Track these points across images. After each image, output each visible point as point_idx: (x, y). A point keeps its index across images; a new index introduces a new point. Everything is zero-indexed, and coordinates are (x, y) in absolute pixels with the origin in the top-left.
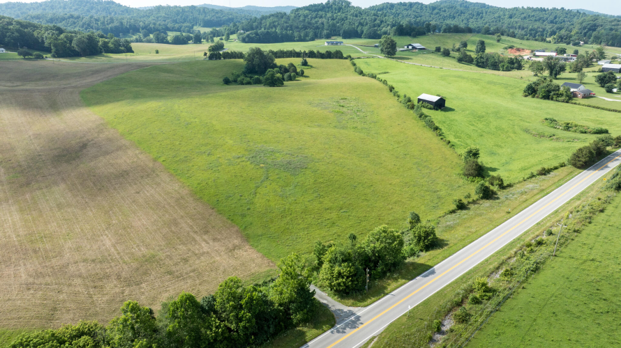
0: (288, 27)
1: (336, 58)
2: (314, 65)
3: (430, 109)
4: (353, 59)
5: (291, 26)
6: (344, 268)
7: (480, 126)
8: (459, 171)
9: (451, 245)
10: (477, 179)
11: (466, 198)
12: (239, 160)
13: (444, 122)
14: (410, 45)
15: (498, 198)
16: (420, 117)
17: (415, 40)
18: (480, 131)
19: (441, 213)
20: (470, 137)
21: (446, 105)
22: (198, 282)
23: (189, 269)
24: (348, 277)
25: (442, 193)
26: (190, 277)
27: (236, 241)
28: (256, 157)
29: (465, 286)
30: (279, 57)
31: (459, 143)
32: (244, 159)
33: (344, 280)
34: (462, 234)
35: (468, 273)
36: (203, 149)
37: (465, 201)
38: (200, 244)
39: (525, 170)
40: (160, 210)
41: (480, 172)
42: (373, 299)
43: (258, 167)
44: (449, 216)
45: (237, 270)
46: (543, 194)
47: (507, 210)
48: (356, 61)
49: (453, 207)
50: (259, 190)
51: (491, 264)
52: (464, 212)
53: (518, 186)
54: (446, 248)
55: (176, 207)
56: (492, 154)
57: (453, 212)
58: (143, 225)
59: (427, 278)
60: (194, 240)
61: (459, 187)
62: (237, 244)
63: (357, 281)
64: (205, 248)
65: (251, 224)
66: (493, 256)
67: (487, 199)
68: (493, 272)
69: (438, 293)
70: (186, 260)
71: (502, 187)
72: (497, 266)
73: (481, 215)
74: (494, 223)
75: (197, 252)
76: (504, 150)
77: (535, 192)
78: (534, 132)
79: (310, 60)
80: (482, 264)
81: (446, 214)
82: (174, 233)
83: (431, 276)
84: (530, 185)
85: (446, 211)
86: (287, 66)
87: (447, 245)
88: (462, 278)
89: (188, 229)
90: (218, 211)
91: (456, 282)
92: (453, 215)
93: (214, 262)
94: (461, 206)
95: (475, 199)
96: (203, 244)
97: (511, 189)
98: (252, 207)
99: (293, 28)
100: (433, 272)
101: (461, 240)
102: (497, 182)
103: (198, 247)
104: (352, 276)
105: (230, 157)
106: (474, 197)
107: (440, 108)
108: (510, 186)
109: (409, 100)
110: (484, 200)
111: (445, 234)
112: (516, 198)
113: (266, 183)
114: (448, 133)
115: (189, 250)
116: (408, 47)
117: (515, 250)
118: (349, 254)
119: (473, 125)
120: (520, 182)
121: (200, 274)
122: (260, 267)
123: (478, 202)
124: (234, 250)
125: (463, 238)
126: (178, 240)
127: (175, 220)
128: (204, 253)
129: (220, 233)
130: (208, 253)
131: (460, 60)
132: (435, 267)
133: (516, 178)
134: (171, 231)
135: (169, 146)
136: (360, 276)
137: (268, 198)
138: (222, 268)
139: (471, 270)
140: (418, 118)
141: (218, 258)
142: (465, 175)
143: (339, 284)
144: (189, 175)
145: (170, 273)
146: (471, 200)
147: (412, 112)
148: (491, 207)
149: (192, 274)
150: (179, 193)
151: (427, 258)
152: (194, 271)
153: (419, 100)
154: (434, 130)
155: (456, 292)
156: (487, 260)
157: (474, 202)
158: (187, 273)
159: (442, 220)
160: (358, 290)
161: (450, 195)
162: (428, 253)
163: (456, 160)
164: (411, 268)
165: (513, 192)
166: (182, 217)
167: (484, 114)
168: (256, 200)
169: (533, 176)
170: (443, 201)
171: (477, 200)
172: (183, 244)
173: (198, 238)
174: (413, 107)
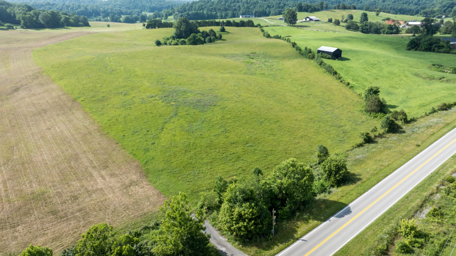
0: (212, 9)
1: (249, 26)
2: (230, 32)
3: (329, 58)
4: (262, 27)
5: (215, 9)
6: (245, 209)
7: (374, 71)
8: (360, 108)
9: (364, 179)
10: (380, 115)
11: (372, 131)
12: (153, 99)
13: (342, 69)
14: (308, 17)
15: (404, 132)
16: (320, 64)
17: (311, 14)
18: (374, 75)
19: (348, 146)
20: (366, 80)
21: (342, 56)
22: (82, 223)
23: (77, 208)
24: (250, 220)
25: (347, 128)
26: (75, 218)
27: (134, 176)
28: (168, 96)
29: (387, 229)
30: (203, 26)
31: (357, 85)
32: (156, 98)
33: (245, 224)
34: (375, 167)
35: (389, 212)
36: (120, 90)
37: (372, 135)
38: (95, 180)
39: (424, 106)
40: (65, 145)
41: (381, 108)
42: (281, 246)
43: (169, 105)
44: (357, 149)
45: (128, 209)
46: (449, 128)
47: (416, 143)
48: (264, 28)
49: (361, 140)
50: (167, 125)
51: (412, 201)
52: (372, 145)
53: (422, 120)
54: (359, 183)
55: (81, 142)
56: (389, 93)
57: (360, 145)
58: (43, 160)
59: (342, 219)
60: (91, 175)
61: (363, 122)
62: (135, 180)
63: (262, 224)
64: (100, 183)
65: (153, 158)
66: (412, 192)
67: (393, 133)
68: (417, 211)
69: (357, 237)
70: (75, 198)
71: (407, 122)
72: (420, 204)
73: (389, 148)
74: (405, 156)
75: (90, 188)
76: (399, 90)
77: (441, 125)
78: (424, 76)
79: (227, 28)
80: (402, 201)
81: (354, 148)
82: (72, 168)
83: (346, 217)
84: (434, 119)
85: (354, 145)
86: (208, 32)
87: (359, 179)
88: (383, 218)
89: (88, 164)
90: (122, 145)
91: (377, 223)
92: (361, 148)
93: (106, 200)
94: (369, 140)
95: (381, 133)
96: (99, 180)
97: (415, 123)
98: (157, 141)
99: (217, 10)
100: (349, 212)
101: (373, 175)
102: (401, 116)
103: (92, 183)
104: (255, 219)
105: (144, 97)
106: (381, 131)
107: (337, 58)
108: (413, 120)
109: (310, 52)
110: (390, 134)
111: (355, 168)
112: (423, 132)
113: (173, 120)
114: (346, 77)
115: (82, 186)
116: (306, 19)
117: (436, 185)
118: (252, 191)
119: (368, 71)
120: (422, 117)
121: (87, 213)
122: (154, 205)
123: (384, 135)
124: (130, 186)
125: (376, 172)
126: (74, 176)
127: (77, 155)
128: (97, 190)
129: (120, 168)
130: (101, 189)
131: (348, 28)
132: (350, 205)
133: (418, 113)
134: (69, 167)
135: (91, 88)
136: (266, 218)
137: (174, 133)
138: (112, 207)
139: (391, 208)
140: (318, 66)
141: (111, 196)
142: (367, 111)
143: (239, 228)
144: (102, 112)
145: (54, 213)
146: (377, 134)
147: (312, 61)
148: (400, 141)
149: (78, 214)
150: (88, 129)
151: (340, 194)
152: (81, 210)
153: (319, 52)
154: (334, 75)
155: (379, 236)
156: (407, 197)
157: (381, 136)
158: (72, 213)
159: (351, 154)
160: (263, 234)
161: (355, 129)
162: (340, 189)
163: (357, 99)
164: (323, 206)
165: (418, 125)
166: (85, 151)
167: (376, 62)
168: (163, 134)
169: (434, 111)
170: (349, 135)
171: (383, 133)
172: (79, 180)
173: (95, 174)
174: (313, 57)
